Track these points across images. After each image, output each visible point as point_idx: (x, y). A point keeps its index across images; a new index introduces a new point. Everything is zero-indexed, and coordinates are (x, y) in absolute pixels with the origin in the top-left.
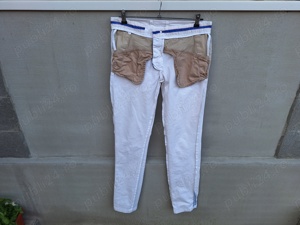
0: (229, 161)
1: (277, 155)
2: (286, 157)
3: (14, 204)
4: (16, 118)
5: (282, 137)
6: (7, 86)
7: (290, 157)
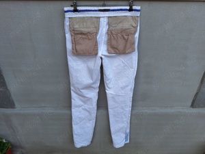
0: (158, 110)
1: (193, 106)
2: (199, 107)
3: (4, 141)
4: (4, 80)
5: (197, 93)
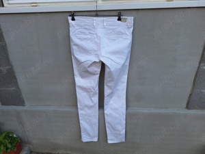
1: (188, 107)
2: (194, 108)
3: (15, 136)
4: (17, 80)
5: (191, 95)
6: (11, 60)
7: (197, 109)
